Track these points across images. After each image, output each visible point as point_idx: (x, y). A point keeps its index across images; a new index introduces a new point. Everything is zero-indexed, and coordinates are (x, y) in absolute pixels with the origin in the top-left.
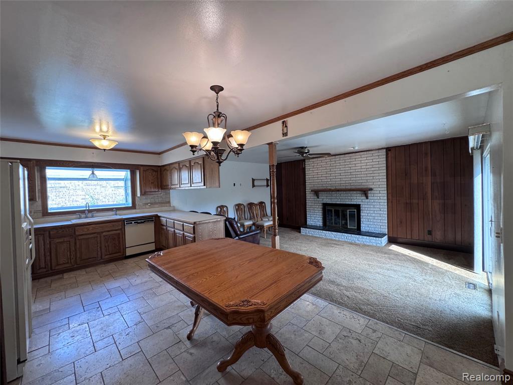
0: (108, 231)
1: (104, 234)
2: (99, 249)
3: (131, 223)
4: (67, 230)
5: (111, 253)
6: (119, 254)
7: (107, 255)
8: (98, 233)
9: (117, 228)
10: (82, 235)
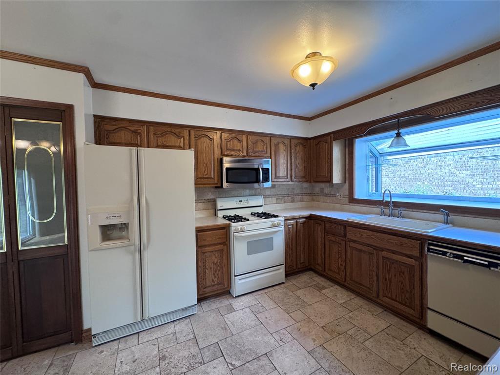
0: (394, 252)
1: (384, 253)
2: (375, 278)
3: (444, 254)
4: (339, 228)
5: (394, 297)
6: (411, 312)
7: (387, 297)
8: (376, 248)
9: (408, 253)
10: (355, 241)
